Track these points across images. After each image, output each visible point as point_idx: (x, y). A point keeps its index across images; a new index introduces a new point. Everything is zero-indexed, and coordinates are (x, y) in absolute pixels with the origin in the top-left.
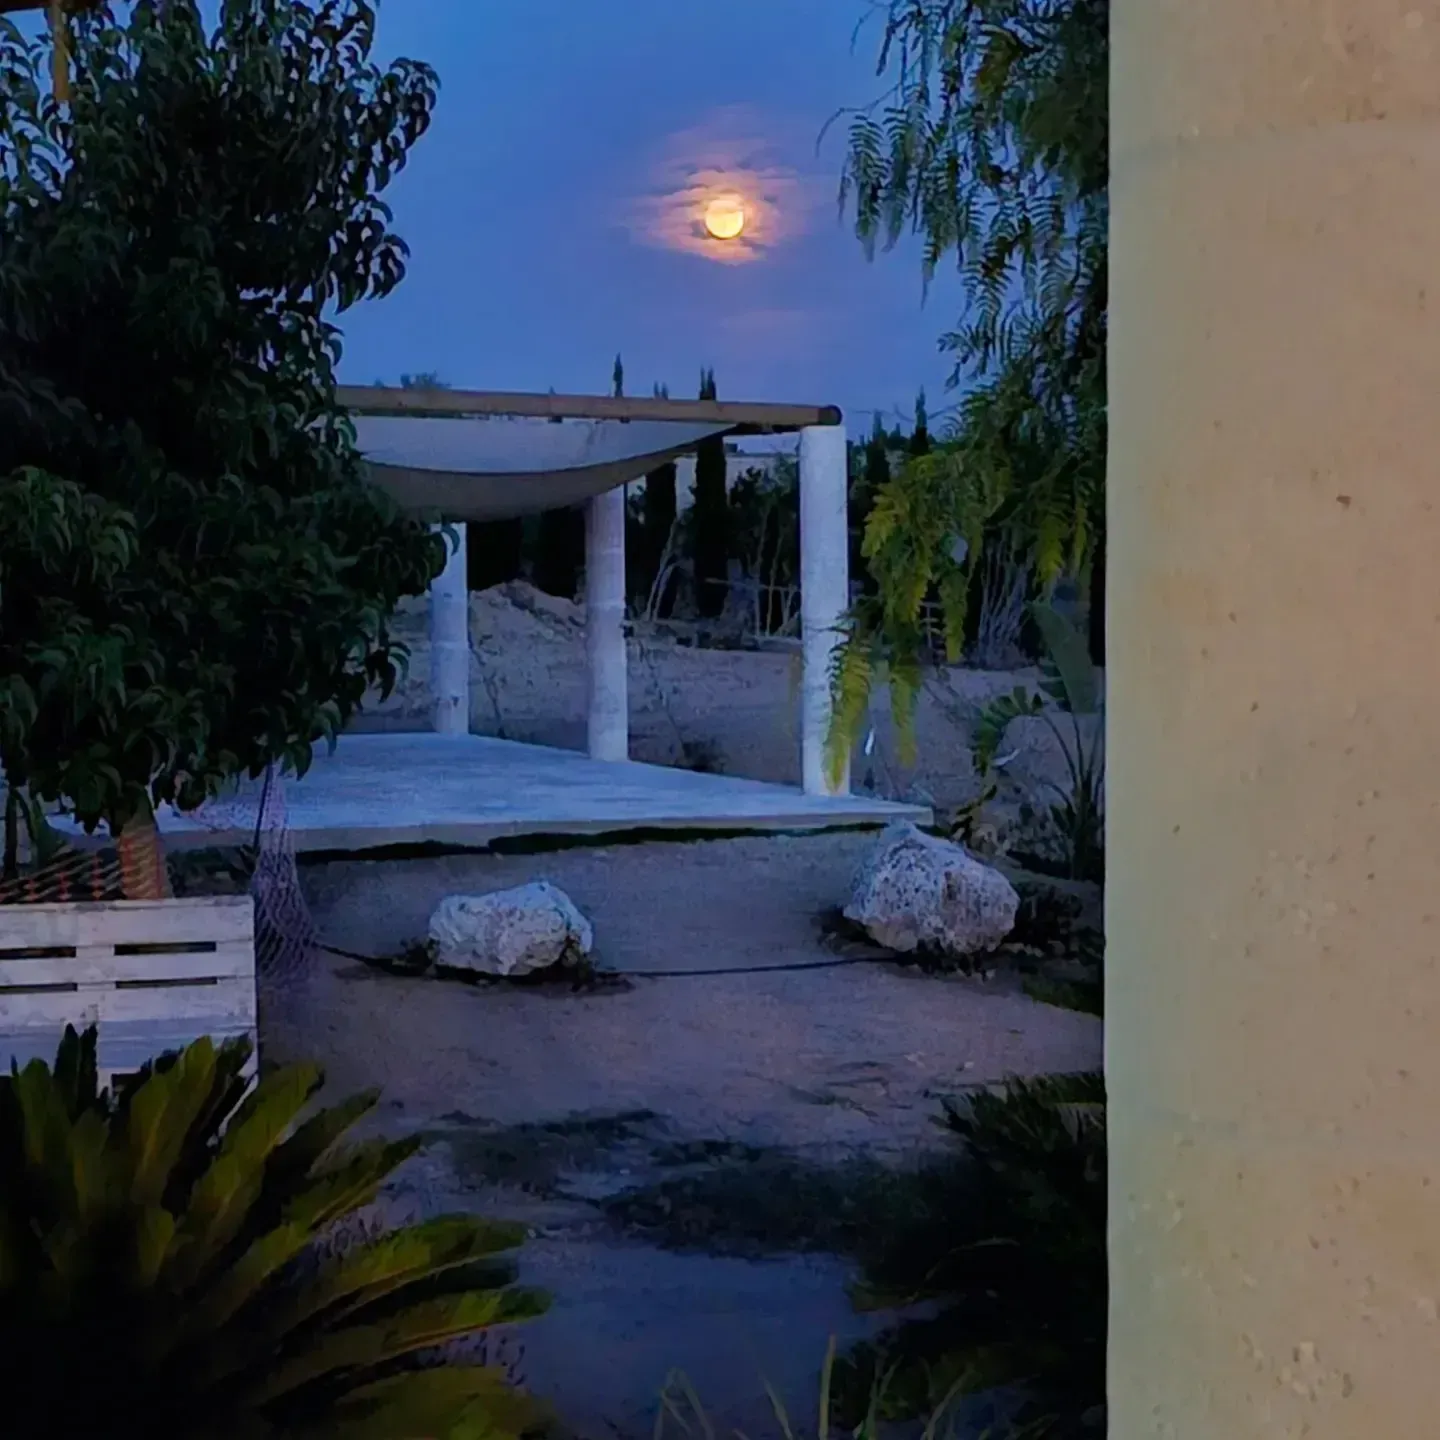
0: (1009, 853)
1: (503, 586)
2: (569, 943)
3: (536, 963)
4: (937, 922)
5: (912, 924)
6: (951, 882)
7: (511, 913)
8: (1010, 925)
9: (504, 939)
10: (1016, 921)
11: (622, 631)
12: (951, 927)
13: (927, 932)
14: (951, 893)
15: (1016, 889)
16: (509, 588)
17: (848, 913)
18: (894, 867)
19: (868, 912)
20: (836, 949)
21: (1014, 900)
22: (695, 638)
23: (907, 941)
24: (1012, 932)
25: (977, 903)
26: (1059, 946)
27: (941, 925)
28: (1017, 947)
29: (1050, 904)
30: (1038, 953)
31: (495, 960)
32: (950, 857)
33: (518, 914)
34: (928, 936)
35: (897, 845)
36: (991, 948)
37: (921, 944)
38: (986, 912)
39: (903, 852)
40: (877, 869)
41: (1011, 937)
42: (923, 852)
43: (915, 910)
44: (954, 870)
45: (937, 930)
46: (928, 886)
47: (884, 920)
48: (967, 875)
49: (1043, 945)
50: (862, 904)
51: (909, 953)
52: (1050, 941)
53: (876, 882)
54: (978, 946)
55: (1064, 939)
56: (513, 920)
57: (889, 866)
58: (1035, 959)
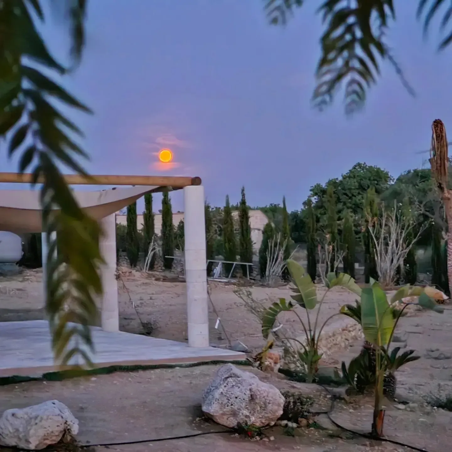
0: (280, 371)
2: (66, 431)
3: (48, 442)
4: (246, 412)
5: (234, 414)
6: (252, 393)
7: (36, 418)
8: (281, 412)
9: (32, 432)
10: (284, 410)
12: (253, 415)
13: (241, 418)
14: (252, 398)
15: (283, 394)
17: (204, 409)
18: (225, 386)
19: (212, 409)
20: (199, 428)
21: (282, 400)
23: (232, 422)
24: (282, 415)
25: (265, 403)
26: (304, 422)
27: (248, 414)
28: (285, 422)
29: (300, 400)
30: (295, 425)
31: (28, 442)
32: (252, 381)
33: (39, 418)
34: (242, 419)
35: (227, 376)
36: (273, 423)
37: (239, 423)
38: (270, 407)
39: (230, 380)
40: (217, 388)
41: (282, 418)
42: (239, 379)
43: (236, 407)
44: (254, 387)
45: (247, 416)
46: (242, 396)
47: (221, 412)
48: (260, 389)
49: (296, 421)
50: (210, 404)
51: (233, 428)
52: (300, 419)
53: (217, 394)
54: (267, 422)
55: (306, 418)
56: (37, 421)
57: (223, 386)
58: (292, 428)
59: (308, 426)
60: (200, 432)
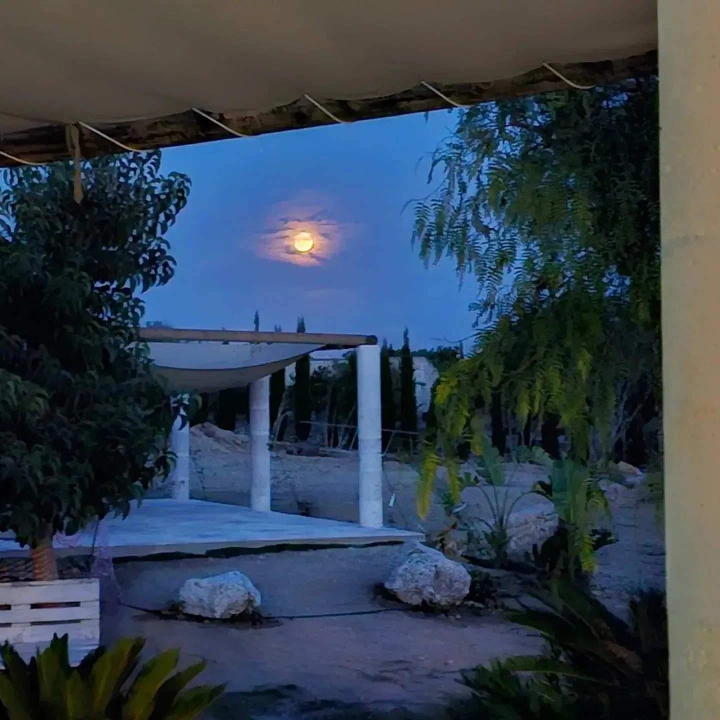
0: (462, 556)
1: (199, 425)
2: (250, 602)
3: (233, 612)
4: (431, 590)
5: (419, 592)
6: (438, 570)
7: (221, 587)
8: (468, 592)
9: (217, 600)
10: (470, 589)
11: (268, 447)
12: (438, 593)
13: (426, 595)
14: (438, 575)
15: (469, 573)
16: (203, 427)
17: (387, 585)
18: (410, 562)
19: (396, 585)
20: (383, 605)
21: (469, 578)
22: (295, 451)
23: (416, 600)
24: (468, 595)
25: (451, 581)
26: (491, 603)
27: (433, 592)
28: (471, 603)
29: (487, 581)
30: (481, 606)
31: (214, 611)
32: (436, 557)
33: (224, 588)
34: (426, 596)
35: (410, 551)
36: (458, 603)
37: (424, 602)
38: (456, 585)
39: (414, 555)
40: (402, 564)
41: (468, 598)
42: (423, 555)
43: (420, 584)
44: (439, 564)
45: (431, 594)
46: (427, 571)
47: (405, 589)
48: (445, 566)
49: (483, 603)
50: (394, 581)
51: (417, 606)
52: (487, 600)
53: (400, 570)
54: (452, 602)
55: (494, 599)
56: (222, 590)
57: (407, 562)
58: (480, 609)
59: (496, 607)
60: (384, 609)
